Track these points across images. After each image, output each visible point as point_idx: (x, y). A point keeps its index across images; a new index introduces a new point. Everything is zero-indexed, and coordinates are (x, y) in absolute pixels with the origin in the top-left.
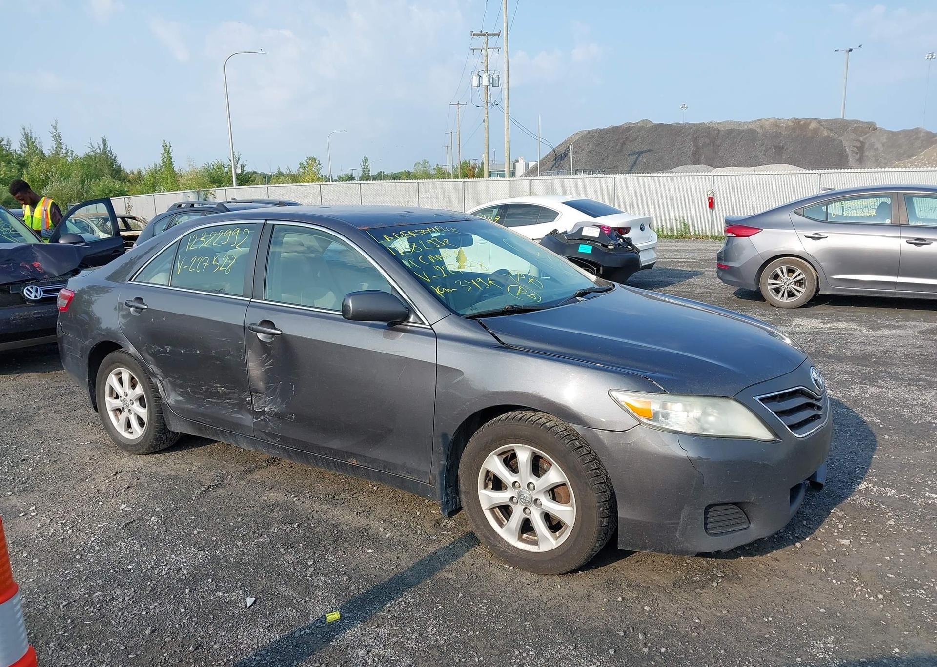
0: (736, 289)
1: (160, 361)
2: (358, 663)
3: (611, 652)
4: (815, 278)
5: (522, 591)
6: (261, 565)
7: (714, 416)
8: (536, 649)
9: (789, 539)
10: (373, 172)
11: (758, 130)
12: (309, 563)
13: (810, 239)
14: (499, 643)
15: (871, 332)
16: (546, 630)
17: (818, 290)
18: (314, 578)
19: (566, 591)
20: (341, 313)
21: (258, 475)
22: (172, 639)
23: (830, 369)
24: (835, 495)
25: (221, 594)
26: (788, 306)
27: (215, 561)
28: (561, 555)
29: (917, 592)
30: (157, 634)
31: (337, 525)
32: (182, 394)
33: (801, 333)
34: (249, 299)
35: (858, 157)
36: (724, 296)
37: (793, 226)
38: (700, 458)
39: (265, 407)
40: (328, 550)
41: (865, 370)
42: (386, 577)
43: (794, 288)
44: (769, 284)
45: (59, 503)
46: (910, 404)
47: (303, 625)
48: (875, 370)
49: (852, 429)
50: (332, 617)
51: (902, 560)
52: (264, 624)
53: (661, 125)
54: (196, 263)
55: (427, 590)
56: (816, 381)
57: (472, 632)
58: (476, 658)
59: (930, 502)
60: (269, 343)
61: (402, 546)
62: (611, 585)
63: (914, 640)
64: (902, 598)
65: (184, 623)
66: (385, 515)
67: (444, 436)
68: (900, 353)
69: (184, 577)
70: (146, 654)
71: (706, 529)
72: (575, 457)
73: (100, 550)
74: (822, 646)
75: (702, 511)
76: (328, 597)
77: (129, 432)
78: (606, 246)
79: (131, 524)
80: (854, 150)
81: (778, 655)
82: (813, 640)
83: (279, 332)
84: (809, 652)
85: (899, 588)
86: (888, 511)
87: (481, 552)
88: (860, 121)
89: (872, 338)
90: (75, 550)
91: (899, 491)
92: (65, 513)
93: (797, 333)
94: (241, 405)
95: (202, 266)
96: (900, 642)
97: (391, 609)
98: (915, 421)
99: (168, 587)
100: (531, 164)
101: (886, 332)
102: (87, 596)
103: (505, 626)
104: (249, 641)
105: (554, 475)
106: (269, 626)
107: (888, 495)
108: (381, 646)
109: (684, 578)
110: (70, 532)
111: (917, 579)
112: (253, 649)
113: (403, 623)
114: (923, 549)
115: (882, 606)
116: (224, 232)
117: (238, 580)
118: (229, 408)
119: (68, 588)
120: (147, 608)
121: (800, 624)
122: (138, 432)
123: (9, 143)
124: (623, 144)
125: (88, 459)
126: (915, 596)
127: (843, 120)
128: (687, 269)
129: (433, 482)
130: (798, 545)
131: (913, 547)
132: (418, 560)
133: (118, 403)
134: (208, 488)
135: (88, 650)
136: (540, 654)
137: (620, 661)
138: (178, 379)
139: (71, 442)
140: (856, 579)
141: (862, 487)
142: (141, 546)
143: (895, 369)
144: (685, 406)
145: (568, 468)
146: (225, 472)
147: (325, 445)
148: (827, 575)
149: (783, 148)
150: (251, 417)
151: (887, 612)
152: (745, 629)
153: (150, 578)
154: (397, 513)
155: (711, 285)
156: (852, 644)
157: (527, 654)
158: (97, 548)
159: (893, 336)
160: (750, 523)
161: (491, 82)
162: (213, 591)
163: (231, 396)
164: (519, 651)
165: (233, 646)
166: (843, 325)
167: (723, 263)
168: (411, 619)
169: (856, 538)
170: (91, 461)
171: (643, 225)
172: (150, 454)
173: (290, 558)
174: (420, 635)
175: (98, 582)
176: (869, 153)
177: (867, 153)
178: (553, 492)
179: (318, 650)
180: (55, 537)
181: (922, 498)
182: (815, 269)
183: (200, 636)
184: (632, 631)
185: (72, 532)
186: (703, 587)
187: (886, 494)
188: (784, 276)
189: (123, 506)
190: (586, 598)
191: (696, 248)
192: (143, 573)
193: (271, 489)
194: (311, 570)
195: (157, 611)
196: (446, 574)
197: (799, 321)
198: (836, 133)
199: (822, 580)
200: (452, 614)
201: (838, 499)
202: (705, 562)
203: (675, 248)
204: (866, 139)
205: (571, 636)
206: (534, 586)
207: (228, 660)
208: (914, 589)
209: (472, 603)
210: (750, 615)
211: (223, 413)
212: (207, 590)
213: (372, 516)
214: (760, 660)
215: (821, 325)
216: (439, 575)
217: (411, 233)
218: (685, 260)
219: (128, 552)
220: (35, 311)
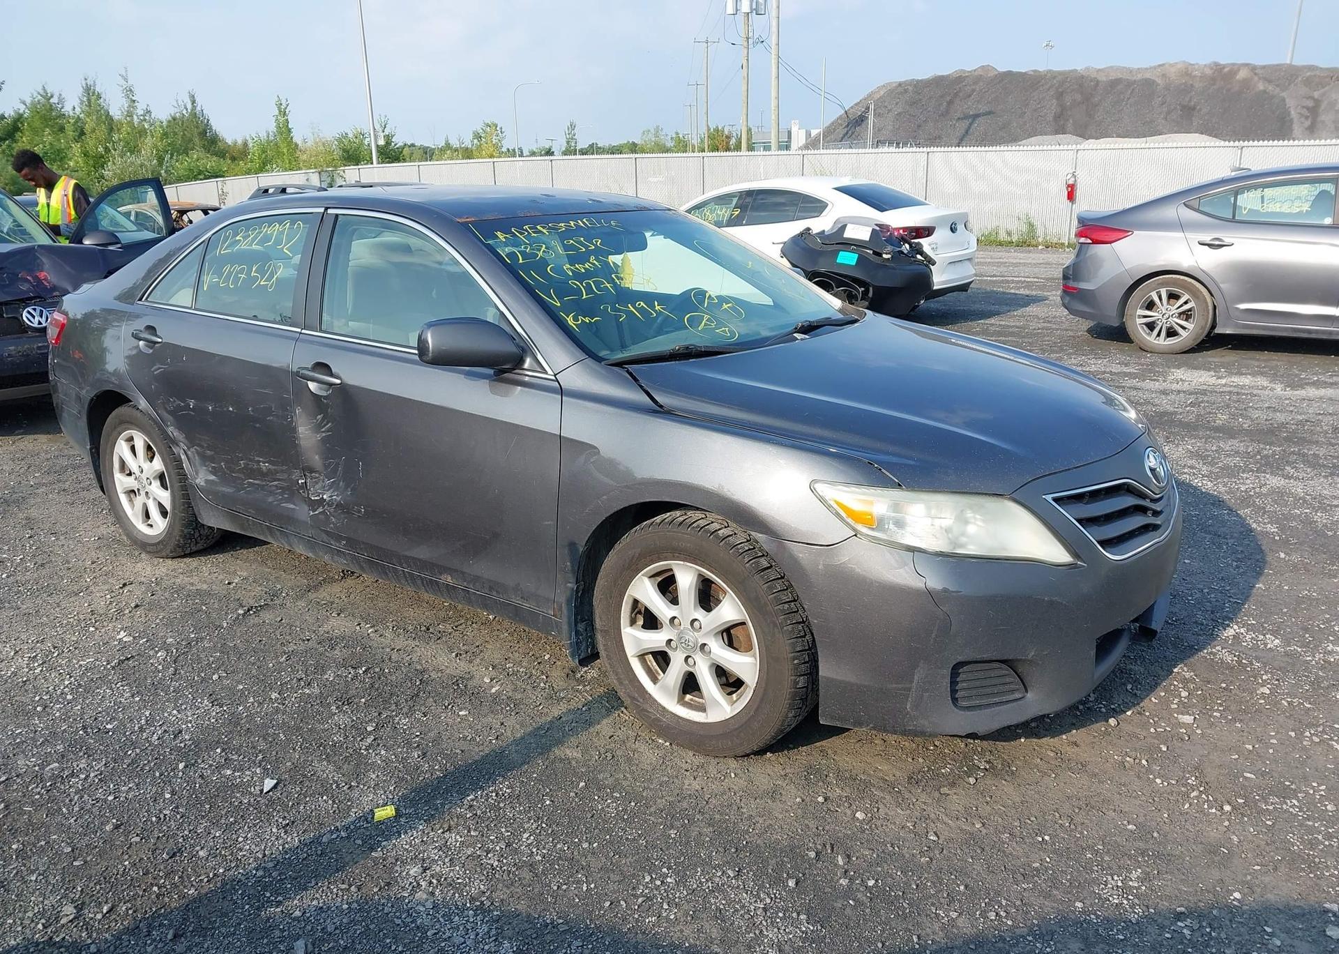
0: (1092, 324)
1: (183, 422)
2: (407, 886)
3: (791, 883)
4: (1211, 308)
5: (675, 780)
6: (300, 728)
7: (978, 525)
8: (677, 874)
9: (1101, 712)
10: (583, 144)
11: (1159, 81)
12: (369, 729)
13: (1207, 247)
14: (624, 862)
15: (1289, 392)
16: (700, 844)
17: (1213, 326)
18: (370, 751)
19: (742, 783)
20: (416, 352)
21: (324, 594)
22: (141, 839)
23: (1214, 448)
24: (1186, 644)
25: (229, 772)
26: (1166, 351)
27: (234, 720)
28: (736, 729)
29: (1286, 804)
30: (121, 831)
31: (424, 671)
32: (214, 472)
33: (1179, 392)
34: (299, 330)
35: (1308, 123)
36: (1071, 333)
37: (1181, 226)
38: (945, 590)
39: (323, 494)
40: (401, 709)
41: (1268, 450)
42: (477, 753)
43: (1177, 324)
44: (1140, 317)
45: (33, 627)
46: (1328, 505)
47: (338, 824)
48: (1284, 451)
49: (1231, 541)
50: (383, 813)
51: (1271, 751)
52: (280, 820)
53: (1009, 73)
54: (230, 273)
55: (535, 775)
56: (1153, 470)
57: (587, 843)
58: (585, 885)
59: (1332, 660)
60: (325, 398)
61: (512, 706)
62: (812, 775)
63: (1267, 879)
64: (1261, 812)
65: (165, 815)
66: (497, 657)
67: (572, 546)
68: (1326, 425)
69: (182, 745)
70: (98, 861)
71: (955, 700)
72: (758, 583)
73: (74, 699)
74: (1120, 884)
75: (947, 672)
76: (385, 781)
77: (149, 525)
78: (880, 255)
79: (126, 662)
80: (1302, 112)
81: (1048, 896)
82: (1107, 874)
83: (338, 381)
84: (1098, 894)
85: (1259, 795)
86: (1262, 672)
87: (627, 718)
88: (1317, 67)
89: (1287, 402)
90: (37, 698)
91: (1287, 642)
92: (38, 642)
93: (1172, 391)
94: (293, 491)
95: (237, 279)
96: (1243, 883)
97: (475, 803)
98: (1331, 531)
99: (156, 759)
100: (814, 133)
101: (1312, 392)
102: (37, 768)
103: (639, 835)
104: (253, 846)
105: (729, 610)
106: (288, 824)
107: (1269, 646)
108: (447, 860)
109: (926, 769)
110: (38, 671)
111: (1290, 781)
112: (256, 859)
113: (487, 826)
114: (1307, 734)
115: (1226, 823)
116: (269, 227)
117: (260, 751)
118: (277, 494)
119: (14, 755)
120: (116, 791)
121: (1091, 848)
122: (160, 525)
123: (61, 100)
124: (950, 103)
125: (90, 563)
126: (1282, 808)
127: (1290, 66)
128: (1024, 293)
129: (558, 614)
130: (1112, 721)
131: (1293, 731)
132: (531, 729)
133: (130, 482)
134: (249, 610)
135: (18, 852)
136: (682, 881)
137: (802, 898)
138: (209, 448)
139: (72, 536)
140: (1193, 778)
141: (1230, 634)
142: (133, 696)
143: (1314, 450)
144: (929, 508)
145: (749, 600)
146: (279, 586)
147: (408, 553)
148: (1149, 771)
149: (1194, 109)
150: (306, 508)
151: (1234, 833)
152: (1004, 852)
153: (134, 745)
154: (517, 655)
155: (1055, 317)
156: (1169, 883)
157: (663, 882)
158: (69, 697)
159: (1321, 398)
160: (1027, 691)
161: (754, 7)
162: (219, 767)
163: (279, 476)
164: (652, 877)
165: (227, 854)
166: (1246, 380)
167: (1071, 284)
168: (499, 820)
169: (1206, 713)
170: (94, 566)
171: (955, 224)
172: (179, 557)
173: (342, 719)
174: (508, 845)
175: (58, 748)
176: (1326, 118)
177: (1323, 117)
178: (729, 635)
179: (351, 863)
180: (15, 678)
181: (1321, 653)
182: (1212, 295)
183: (183, 836)
184: (829, 851)
185: (41, 671)
186: (953, 785)
187: (1266, 645)
188: (1162, 305)
189: (122, 634)
190: (770, 794)
191: (1042, 261)
192: (126, 736)
193: (339, 615)
194: (369, 740)
195: (131, 796)
196: (568, 752)
197: (1179, 373)
198: (1277, 86)
199: (1139, 777)
200: (563, 813)
201: (1187, 651)
202: (963, 746)
203: (1012, 261)
204: (1324, 94)
205: (735, 855)
206: (696, 774)
207: (215, 875)
208: (1283, 797)
209: (596, 798)
210: (1017, 831)
211: (270, 500)
212: (211, 765)
213: (478, 660)
214: (1018, 903)
215: (1213, 381)
216: (557, 752)
217: (541, 229)
218: (1023, 279)
219: (112, 704)
220: (40, 345)
